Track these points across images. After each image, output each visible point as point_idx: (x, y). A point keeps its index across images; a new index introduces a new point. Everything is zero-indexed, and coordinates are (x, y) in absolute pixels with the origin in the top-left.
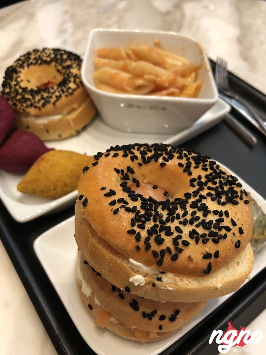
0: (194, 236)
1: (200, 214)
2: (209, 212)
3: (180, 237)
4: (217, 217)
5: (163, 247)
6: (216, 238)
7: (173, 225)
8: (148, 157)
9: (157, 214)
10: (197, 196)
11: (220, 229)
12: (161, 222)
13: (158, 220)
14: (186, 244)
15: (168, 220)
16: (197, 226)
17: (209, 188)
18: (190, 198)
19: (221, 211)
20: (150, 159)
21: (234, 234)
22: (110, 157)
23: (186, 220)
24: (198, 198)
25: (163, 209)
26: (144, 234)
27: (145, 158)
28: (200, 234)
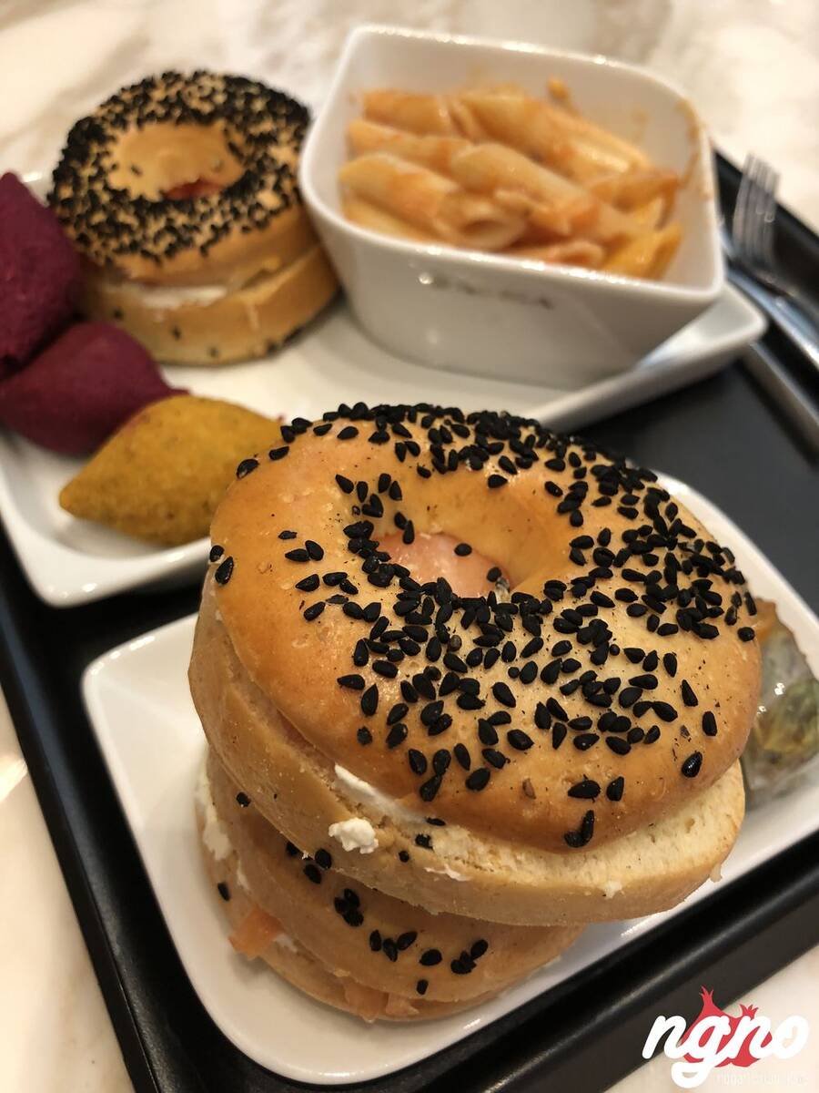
0: (550, 722)
1: (581, 654)
2: (614, 651)
3: (503, 719)
4: (636, 671)
5: (446, 743)
6: (623, 736)
7: (487, 679)
8: (453, 452)
9: (443, 636)
10: (584, 594)
11: (640, 710)
12: (452, 663)
13: (443, 655)
14: (520, 742)
15: (473, 660)
16: (566, 691)
17: (630, 576)
18: (558, 598)
19: (654, 654)
20: (457, 458)
21: (684, 731)
22: (330, 437)
23: (533, 666)
24: (586, 601)
25: (465, 624)
26: (390, 693)
27: (443, 456)
28: (571, 717)
